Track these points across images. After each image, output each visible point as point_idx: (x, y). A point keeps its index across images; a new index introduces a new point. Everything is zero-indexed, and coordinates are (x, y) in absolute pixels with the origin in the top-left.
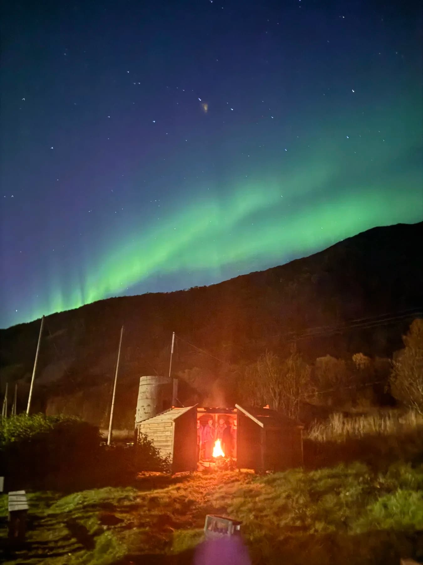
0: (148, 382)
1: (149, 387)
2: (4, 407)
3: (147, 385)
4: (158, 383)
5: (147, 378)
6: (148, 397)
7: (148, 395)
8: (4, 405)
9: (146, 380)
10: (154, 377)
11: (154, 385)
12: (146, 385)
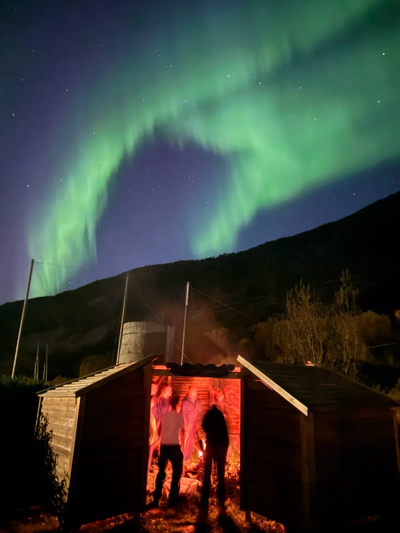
0: (132, 330)
1: (133, 337)
2: (36, 365)
3: (130, 334)
4: (144, 331)
5: (130, 324)
6: (131, 351)
7: (131, 348)
8: (36, 363)
9: (130, 327)
10: (138, 323)
11: (139, 334)
12: (128, 335)
